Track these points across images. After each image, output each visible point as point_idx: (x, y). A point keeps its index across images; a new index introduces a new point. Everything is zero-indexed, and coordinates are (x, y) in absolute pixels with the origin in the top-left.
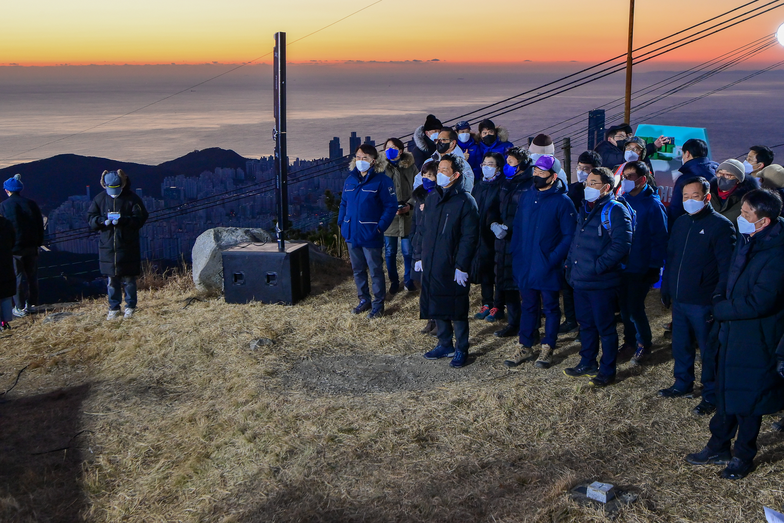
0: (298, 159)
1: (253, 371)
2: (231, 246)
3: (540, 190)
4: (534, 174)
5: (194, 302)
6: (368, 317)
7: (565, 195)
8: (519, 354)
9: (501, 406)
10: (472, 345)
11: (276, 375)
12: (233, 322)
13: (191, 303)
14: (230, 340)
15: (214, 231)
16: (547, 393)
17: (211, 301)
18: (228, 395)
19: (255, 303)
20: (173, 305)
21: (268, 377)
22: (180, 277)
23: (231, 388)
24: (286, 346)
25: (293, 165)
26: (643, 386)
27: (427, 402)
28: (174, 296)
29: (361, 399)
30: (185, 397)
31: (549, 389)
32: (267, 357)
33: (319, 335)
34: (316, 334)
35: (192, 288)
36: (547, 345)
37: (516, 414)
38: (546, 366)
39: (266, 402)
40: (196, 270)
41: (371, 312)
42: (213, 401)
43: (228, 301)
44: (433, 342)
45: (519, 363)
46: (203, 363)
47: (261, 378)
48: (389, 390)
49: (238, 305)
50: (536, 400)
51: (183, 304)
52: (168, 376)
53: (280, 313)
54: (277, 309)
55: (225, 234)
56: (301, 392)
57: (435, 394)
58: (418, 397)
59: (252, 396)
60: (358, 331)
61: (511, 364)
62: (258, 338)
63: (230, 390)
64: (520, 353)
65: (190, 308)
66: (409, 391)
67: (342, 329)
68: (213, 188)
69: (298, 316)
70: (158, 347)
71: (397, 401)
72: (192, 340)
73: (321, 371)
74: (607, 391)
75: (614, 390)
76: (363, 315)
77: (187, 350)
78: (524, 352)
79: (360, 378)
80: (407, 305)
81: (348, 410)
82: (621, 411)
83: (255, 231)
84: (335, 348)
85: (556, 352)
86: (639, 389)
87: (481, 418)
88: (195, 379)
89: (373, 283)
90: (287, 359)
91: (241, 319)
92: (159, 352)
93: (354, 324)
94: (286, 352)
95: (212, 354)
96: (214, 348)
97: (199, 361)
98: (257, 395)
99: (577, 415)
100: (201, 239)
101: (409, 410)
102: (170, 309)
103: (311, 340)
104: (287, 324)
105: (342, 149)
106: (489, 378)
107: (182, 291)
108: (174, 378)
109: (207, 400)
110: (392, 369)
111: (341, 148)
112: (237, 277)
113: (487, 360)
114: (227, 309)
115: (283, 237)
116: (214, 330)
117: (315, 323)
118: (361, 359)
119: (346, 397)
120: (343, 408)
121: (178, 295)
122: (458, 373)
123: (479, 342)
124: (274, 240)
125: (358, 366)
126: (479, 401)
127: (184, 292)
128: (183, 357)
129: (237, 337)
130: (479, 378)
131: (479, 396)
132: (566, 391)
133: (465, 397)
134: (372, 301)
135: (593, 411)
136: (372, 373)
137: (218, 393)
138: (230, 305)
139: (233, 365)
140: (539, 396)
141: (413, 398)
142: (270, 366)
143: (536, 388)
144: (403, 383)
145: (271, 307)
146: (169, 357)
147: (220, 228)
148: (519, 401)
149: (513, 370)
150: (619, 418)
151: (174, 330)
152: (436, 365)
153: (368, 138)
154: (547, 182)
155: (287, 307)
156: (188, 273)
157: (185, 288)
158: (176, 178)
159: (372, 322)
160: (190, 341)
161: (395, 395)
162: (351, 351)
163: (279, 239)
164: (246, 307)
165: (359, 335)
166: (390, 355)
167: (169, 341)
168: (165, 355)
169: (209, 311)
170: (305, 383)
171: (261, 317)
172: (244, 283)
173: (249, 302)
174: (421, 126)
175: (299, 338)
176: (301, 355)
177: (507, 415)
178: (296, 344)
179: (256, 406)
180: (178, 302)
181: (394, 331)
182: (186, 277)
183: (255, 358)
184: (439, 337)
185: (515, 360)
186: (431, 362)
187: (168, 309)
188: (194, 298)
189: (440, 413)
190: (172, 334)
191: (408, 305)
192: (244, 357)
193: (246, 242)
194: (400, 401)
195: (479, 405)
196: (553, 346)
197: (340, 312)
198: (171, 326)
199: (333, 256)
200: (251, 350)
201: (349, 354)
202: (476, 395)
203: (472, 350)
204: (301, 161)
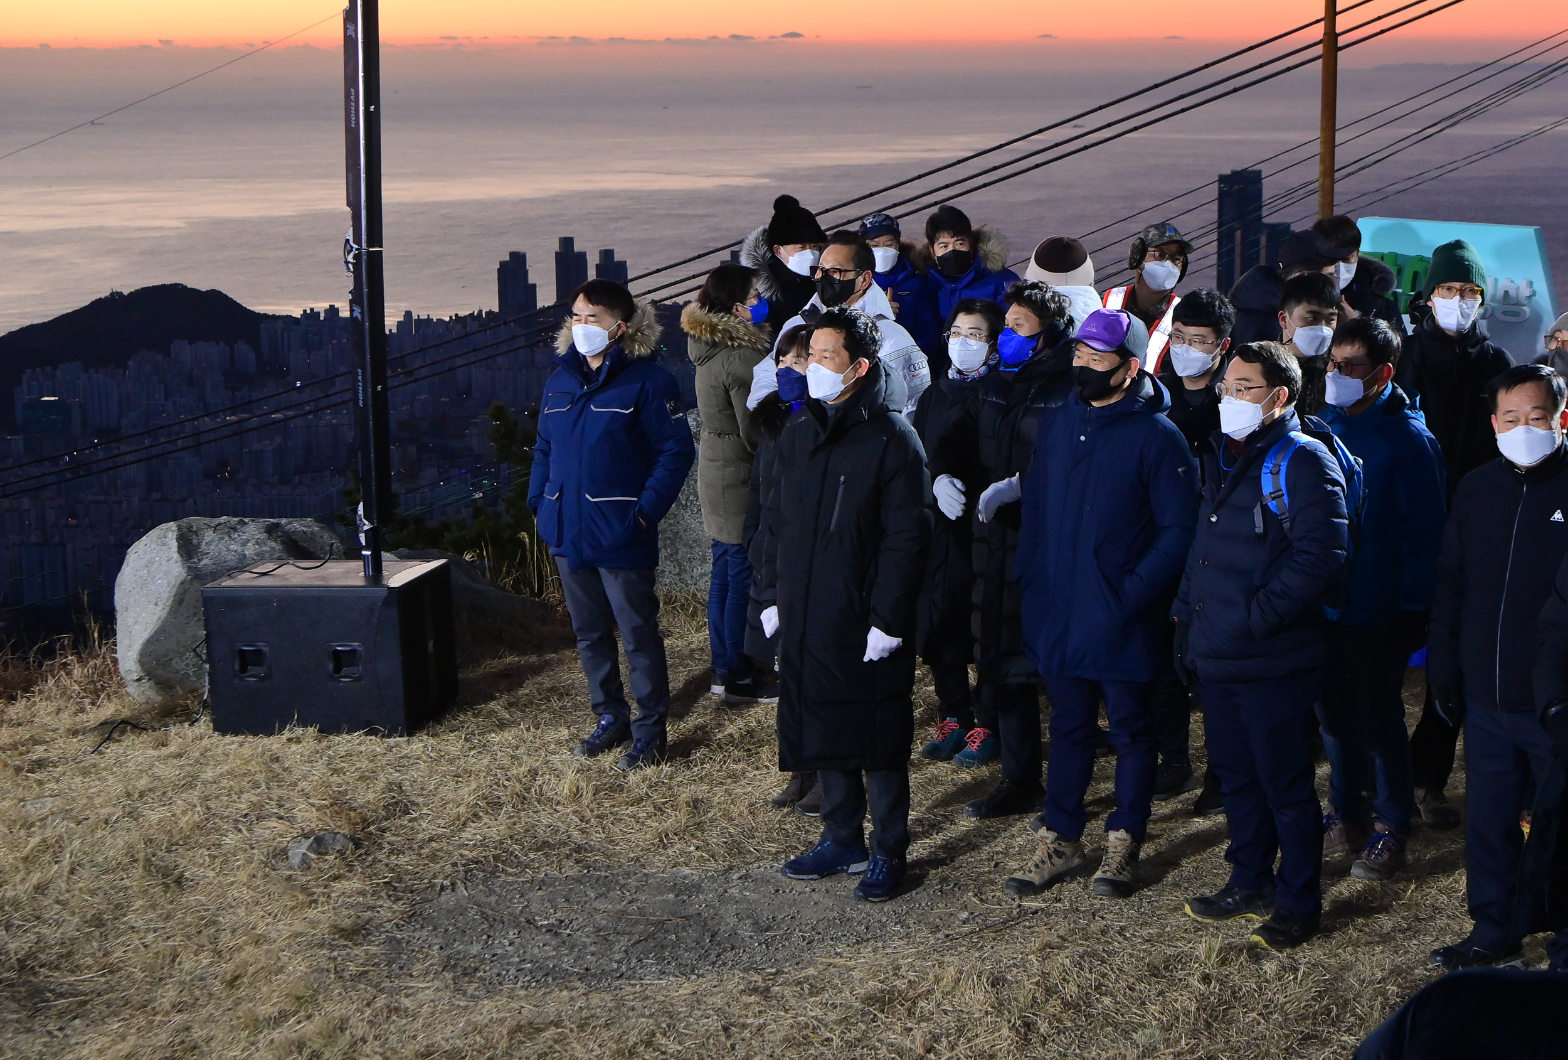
0: (408, 314)
1: (298, 927)
2: (230, 572)
3: (1095, 404)
4: (1076, 363)
5: (123, 732)
6: (622, 764)
7: (1163, 416)
8: (1047, 860)
9: (999, 1007)
10: (917, 836)
11: (364, 937)
12: (237, 789)
13: (115, 735)
14: (231, 840)
15: (179, 528)
16: (1126, 968)
17: (173, 730)
18: (228, 997)
19: (300, 731)
20: (60, 741)
21: (343, 942)
22: (80, 660)
23: (237, 978)
24: (391, 852)
25: (394, 331)
26: (1385, 939)
27: (793, 1002)
28: (65, 715)
29: (608, 997)
30: (103, 1008)
31: (1131, 955)
32: (337, 885)
33: (486, 819)
34: (475, 815)
35: (115, 692)
36: (1122, 834)
37: (1044, 1028)
38: (1121, 889)
39: (337, 1014)
40: (126, 642)
41: (630, 750)
42: (185, 1016)
43: (223, 726)
44: (807, 832)
45: (1047, 885)
46: (153, 907)
47: (321, 946)
48: (687, 971)
49: (250, 738)
50: (1097, 988)
51: (89, 741)
52: (51, 947)
53: (373, 757)
54: (363, 748)
55: (209, 535)
56: (437, 983)
57: (815, 977)
58: (767, 989)
59: (298, 998)
60: (594, 805)
61: (1025, 888)
62: (312, 832)
63: (233, 982)
64: (1050, 857)
65: (112, 750)
66: (745, 970)
67: (550, 800)
68: (166, 399)
69: (422, 766)
70: (21, 866)
71: (710, 1000)
72: (120, 843)
73: (493, 921)
74: (1289, 957)
75: (1309, 954)
76: (609, 759)
77: (106, 872)
78: (1059, 854)
79: (603, 937)
80: (731, 729)
81: (572, 1030)
82: (1330, 1011)
83: (297, 525)
84: (531, 855)
85: (1147, 851)
86: (1378, 949)
87: (945, 1043)
88: (130, 955)
89: (633, 670)
90: (395, 888)
91: (261, 777)
92: (23, 880)
93: (583, 784)
94: (392, 870)
95: (179, 881)
96: (185, 862)
97: (140, 903)
98: (312, 996)
99: (1209, 1026)
100: (141, 552)
101: (744, 1026)
102: (53, 755)
103: (463, 835)
104: (391, 790)
105: (534, 286)
106: (966, 929)
107: (88, 701)
108: (70, 954)
109: (167, 1014)
110: (691, 911)
111: (530, 281)
112: (247, 660)
113: (958, 878)
114: (220, 750)
115: (377, 542)
116: (184, 813)
117: (474, 785)
118: (606, 885)
119: (565, 993)
120: (557, 1025)
121: (76, 714)
122: (878, 917)
123: (935, 827)
124: (351, 553)
125: (596, 904)
126: (938, 994)
127: (93, 704)
128: (93, 893)
129: (249, 830)
130: (937, 929)
131: (938, 980)
132: (1178, 958)
133: (901, 984)
134: (633, 718)
135: (1255, 1014)
136: (637, 922)
137: (197, 992)
138: (228, 739)
139: (241, 912)
140: (1104, 975)
141: (755, 990)
142: (346, 912)
143: (1094, 954)
144: (725, 950)
145: (345, 742)
146: (52, 892)
147: (196, 521)
148: (1050, 992)
149: (1030, 904)
150: (1324, 1030)
151: (66, 814)
152: (815, 896)
153: (607, 255)
154: (1112, 382)
155: (391, 741)
156: (104, 649)
157: (96, 693)
158: (59, 372)
159: (633, 778)
160: (115, 846)
161: (704, 984)
162: (577, 862)
163: (366, 548)
164: (273, 743)
165: (598, 817)
166: (687, 871)
167: (54, 848)
168: (41, 889)
169: (168, 757)
170: (449, 957)
171: (319, 770)
172: (268, 676)
173: (280, 732)
174: (761, 228)
175: (427, 828)
176: (435, 876)
177: (1018, 1032)
178: (421, 847)
179: (309, 1028)
180: (75, 733)
181: (695, 804)
182: (98, 662)
183: (304, 889)
184: (825, 818)
185: (1035, 878)
186: (802, 886)
187: (46, 755)
188: (124, 722)
189: (831, 1031)
190: (62, 827)
191: (733, 727)
192: (272, 889)
193: (271, 560)
194: (718, 1001)
195: (938, 1005)
196: (1139, 836)
197: (542, 752)
198: (59, 802)
199: (518, 592)
200: (291, 868)
201: (571, 870)
202: (931, 977)
203: (917, 851)
204: (419, 321)
